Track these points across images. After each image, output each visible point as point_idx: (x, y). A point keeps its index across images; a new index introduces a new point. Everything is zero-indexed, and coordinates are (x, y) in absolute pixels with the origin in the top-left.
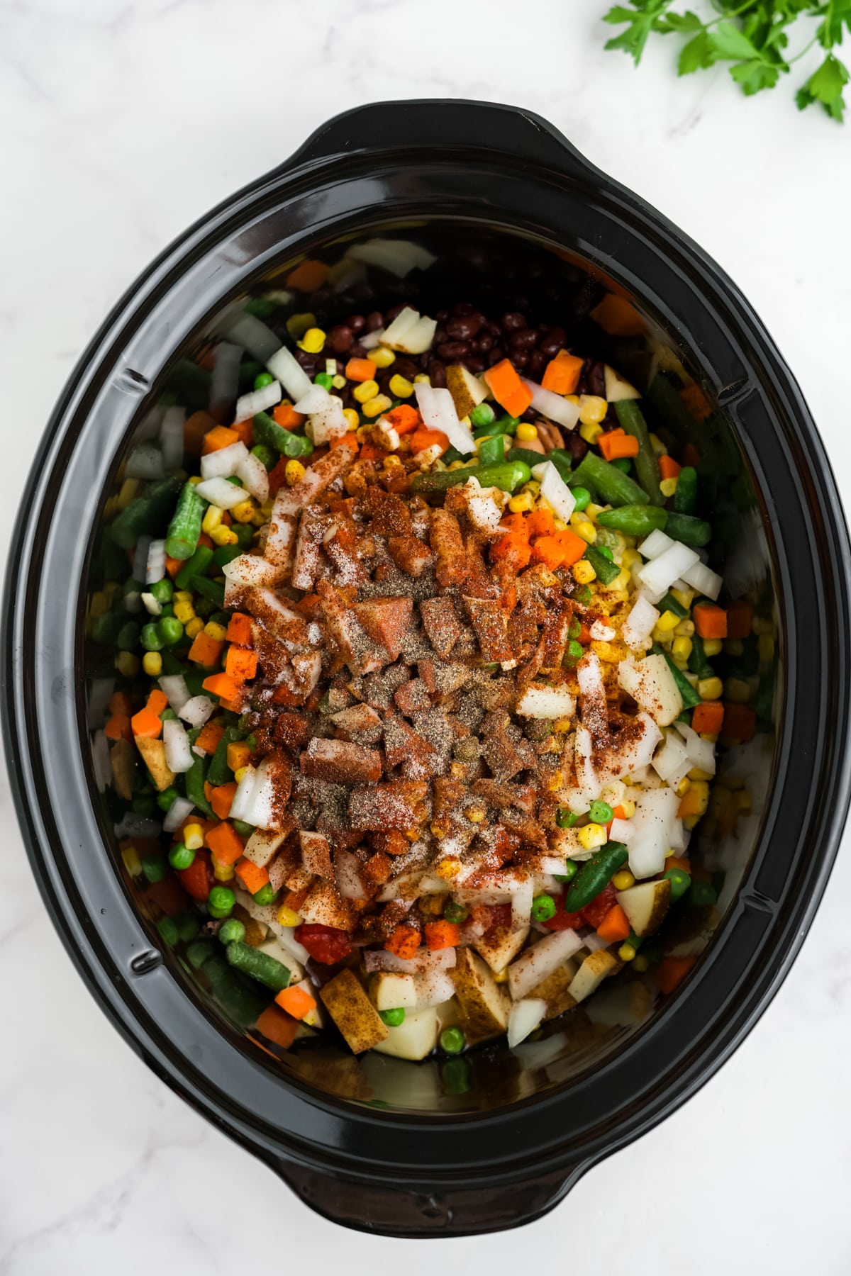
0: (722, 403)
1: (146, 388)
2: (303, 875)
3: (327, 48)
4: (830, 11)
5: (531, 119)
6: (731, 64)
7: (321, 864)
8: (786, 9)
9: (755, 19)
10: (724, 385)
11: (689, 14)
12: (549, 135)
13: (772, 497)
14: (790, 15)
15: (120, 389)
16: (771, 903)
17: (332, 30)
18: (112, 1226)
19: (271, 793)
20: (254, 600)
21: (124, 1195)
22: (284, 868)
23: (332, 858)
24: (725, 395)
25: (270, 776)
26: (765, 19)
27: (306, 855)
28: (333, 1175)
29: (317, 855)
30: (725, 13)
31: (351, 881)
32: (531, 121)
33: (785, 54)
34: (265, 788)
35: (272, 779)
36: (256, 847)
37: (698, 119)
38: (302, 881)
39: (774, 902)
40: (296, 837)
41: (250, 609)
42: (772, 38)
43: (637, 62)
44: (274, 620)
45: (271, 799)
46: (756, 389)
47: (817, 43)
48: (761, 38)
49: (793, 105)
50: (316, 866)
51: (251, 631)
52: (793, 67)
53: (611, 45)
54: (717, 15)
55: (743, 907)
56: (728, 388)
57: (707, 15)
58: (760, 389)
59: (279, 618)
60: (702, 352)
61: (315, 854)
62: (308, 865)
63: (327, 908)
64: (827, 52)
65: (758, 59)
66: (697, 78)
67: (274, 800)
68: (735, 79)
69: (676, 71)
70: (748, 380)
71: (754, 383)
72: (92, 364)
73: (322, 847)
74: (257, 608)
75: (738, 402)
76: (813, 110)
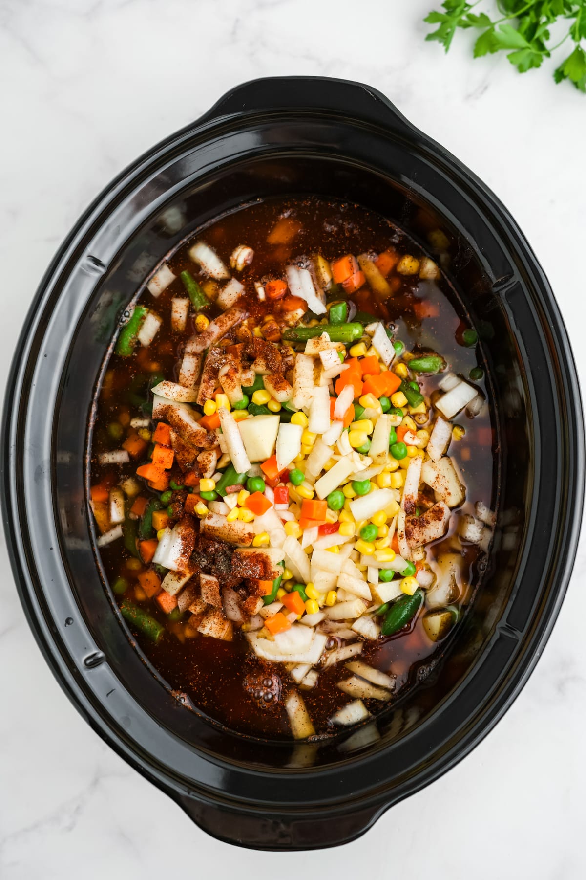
0: (495, 290)
1: (103, 270)
2: (201, 603)
3: (234, 33)
4: (580, 15)
5: (369, 91)
6: (509, 52)
7: (213, 597)
8: (549, 14)
9: (528, 20)
10: (497, 279)
11: (482, 15)
12: (382, 103)
13: (528, 355)
14: (551, 17)
15: (85, 271)
16: (517, 633)
17: (237, 20)
18: (70, 828)
19: (181, 547)
20: (172, 415)
21: (78, 808)
22: (188, 598)
23: (221, 594)
24: (497, 285)
25: (180, 535)
26: (534, 21)
27: (203, 591)
28: (216, 807)
29: (211, 591)
30: (507, 15)
31: (233, 609)
32: (370, 93)
33: (548, 44)
34: (177, 544)
35: (181, 537)
36: (170, 582)
37: (486, 88)
38: (200, 607)
39: (520, 632)
40: (198, 578)
41: (169, 421)
42: (539, 33)
43: (447, 50)
44: (186, 429)
45: (181, 551)
46: (518, 282)
47: (570, 37)
48: (531, 33)
49: (552, 80)
50: (210, 598)
51: (170, 436)
52: (552, 53)
53: (430, 37)
54: (502, 16)
55: (499, 634)
56: (500, 280)
57: (495, 15)
58: (522, 282)
59: (189, 429)
60: (483, 254)
61: (209, 590)
62: (205, 597)
63: (217, 626)
64: (577, 44)
65: (529, 48)
66: (486, 60)
67: (183, 551)
68: (512, 62)
69: (472, 54)
70: (513, 275)
71: (517, 278)
72: (67, 253)
73: (215, 586)
74: (174, 421)
75: (507, 289)
76: (565, 84)
